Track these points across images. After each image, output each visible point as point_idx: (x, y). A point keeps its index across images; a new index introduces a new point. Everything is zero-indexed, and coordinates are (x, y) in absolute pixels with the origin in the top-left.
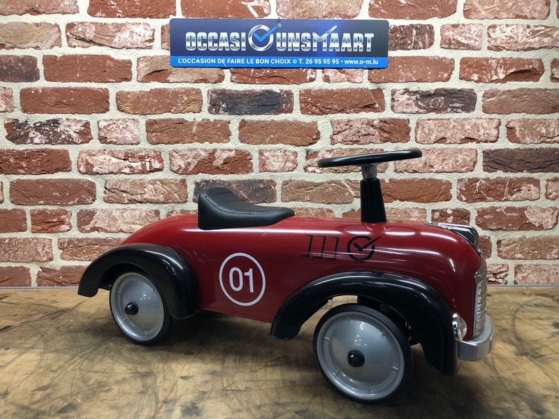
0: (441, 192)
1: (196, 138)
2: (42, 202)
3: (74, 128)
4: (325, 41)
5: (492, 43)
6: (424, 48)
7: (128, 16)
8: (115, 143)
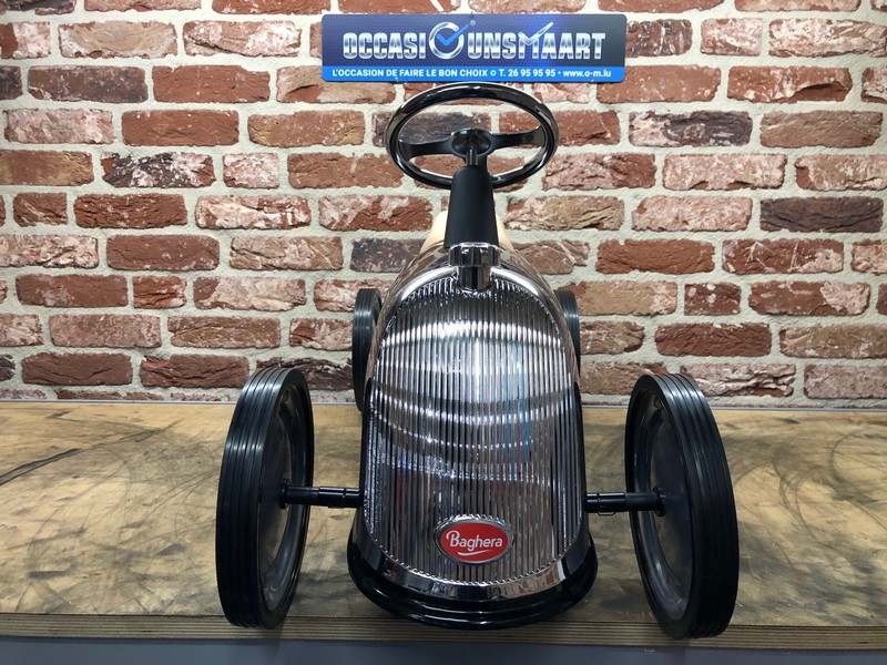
0: (699, 260)
1: (355, 180)
2: (148, 266)
3: (192, 165)
4: (536, 44)
5: (776, 45)
6: (677, 53)
7: (266, 12)
8: (245, 187)
